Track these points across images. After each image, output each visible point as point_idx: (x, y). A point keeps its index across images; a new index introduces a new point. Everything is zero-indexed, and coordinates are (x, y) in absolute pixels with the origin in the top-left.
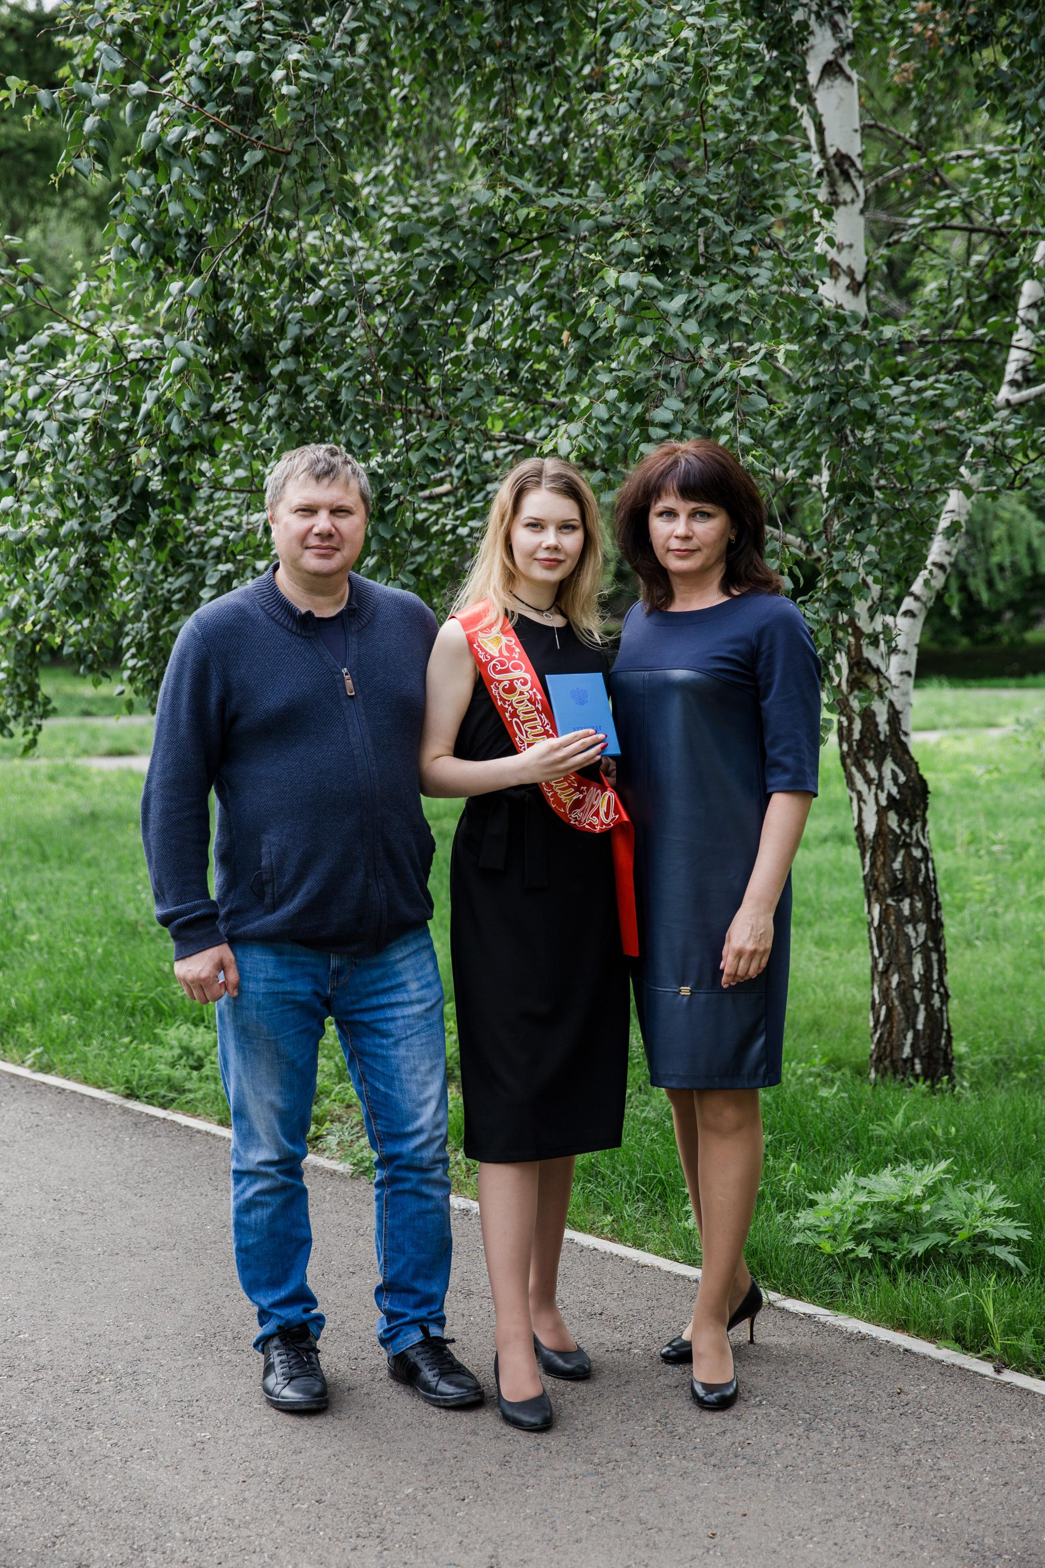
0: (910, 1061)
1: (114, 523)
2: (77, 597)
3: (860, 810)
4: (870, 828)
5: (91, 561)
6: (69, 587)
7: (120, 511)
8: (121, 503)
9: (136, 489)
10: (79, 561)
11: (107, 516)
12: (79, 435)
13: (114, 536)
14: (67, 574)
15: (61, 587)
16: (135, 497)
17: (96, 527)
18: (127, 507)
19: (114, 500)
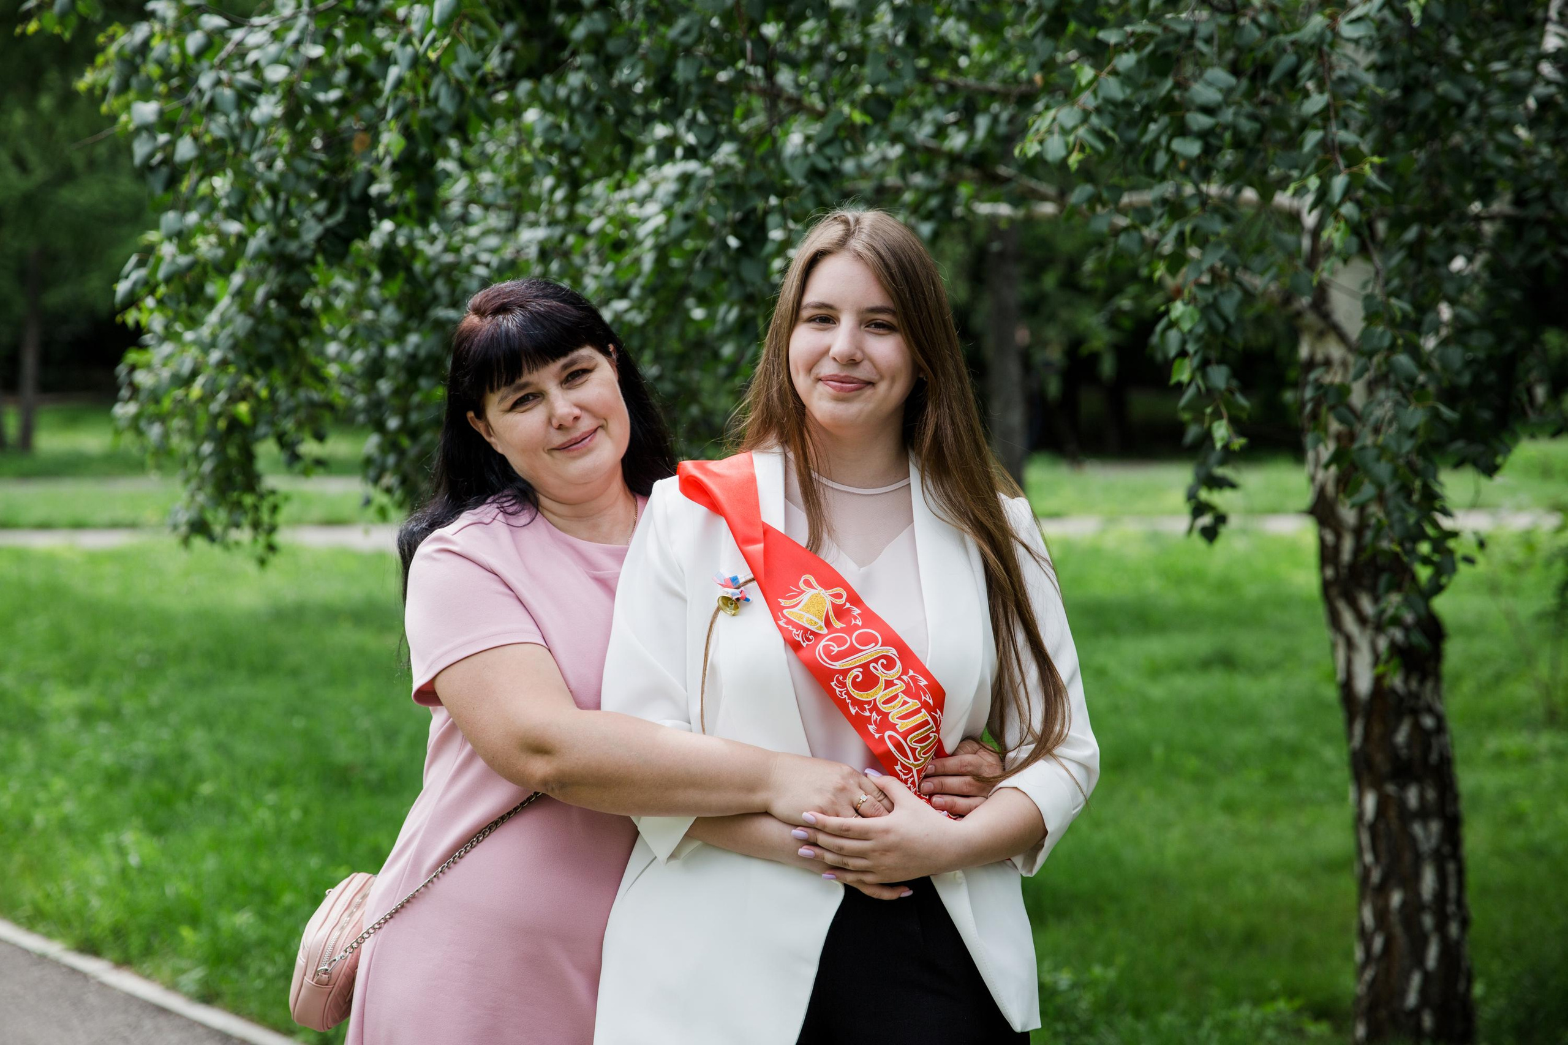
0: (1416, 1013)
1: (319, 241)
2: (266, 348)
3: (1349, 662)
4: (1363, 684)
5: (287, 297)
6: (254, 334)
7: (330, 222)
8: (331, 211)
9: (356, 191)
10: (269, 296)
11: (312, 232)
12: (267, 108)
13: (320, 259)
14: (251, 314)
15: (241, 333)
16: (351, 202)
17: (293, 247)
18: (339, 216)
19: (321, 207)
